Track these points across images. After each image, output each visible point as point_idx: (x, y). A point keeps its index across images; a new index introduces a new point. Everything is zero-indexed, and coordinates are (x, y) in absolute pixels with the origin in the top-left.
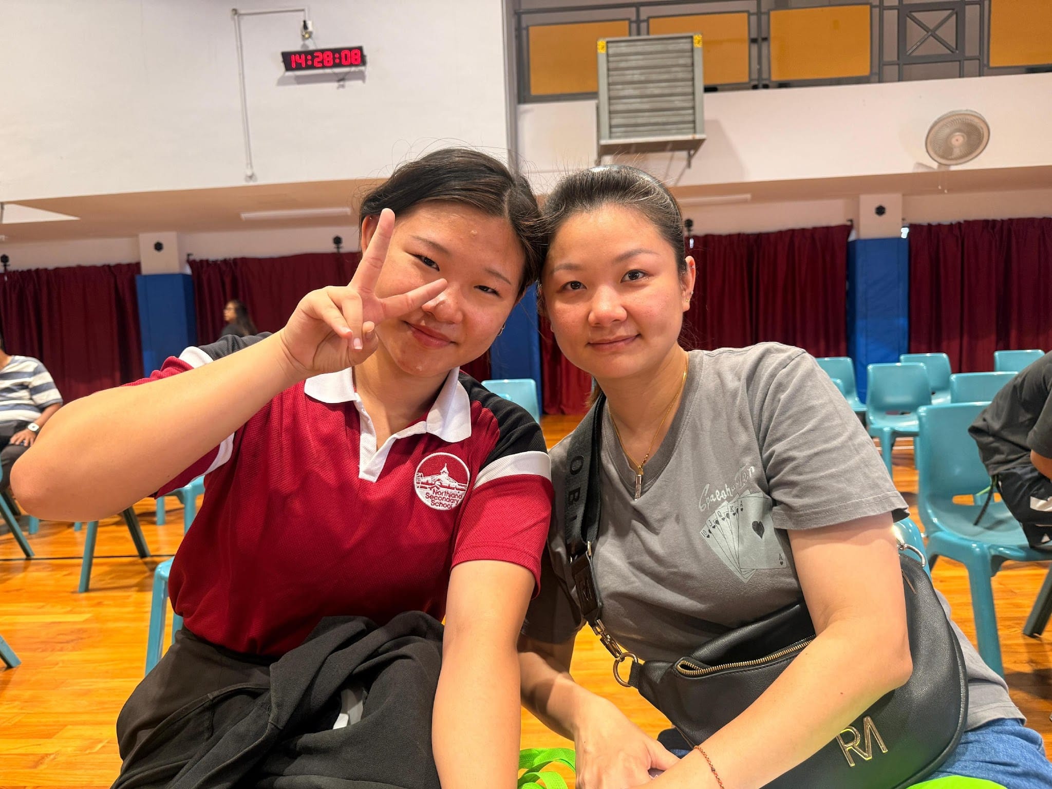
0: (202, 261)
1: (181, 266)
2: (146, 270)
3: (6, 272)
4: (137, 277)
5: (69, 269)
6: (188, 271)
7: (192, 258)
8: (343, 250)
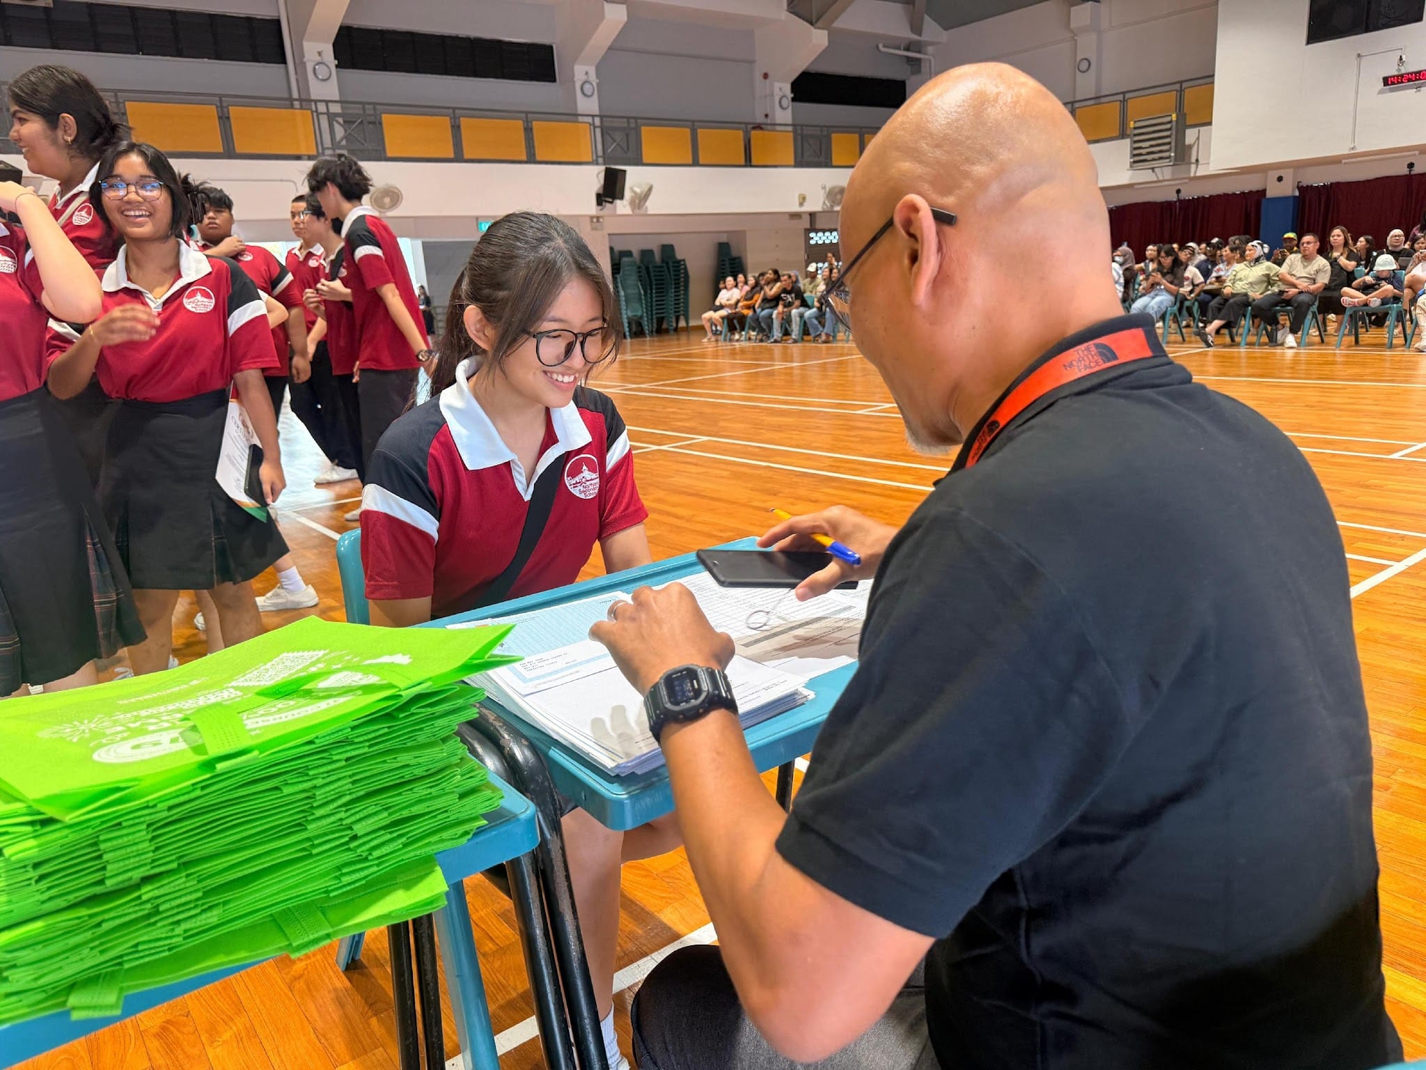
0: (1307, 186)
1: (1293, 191)
2: (1269, 194)
3: (1179, 200)
4: (1263, 200)
5: (1219, 196)
6: (1297, 193)
7: (1300, 184)
8: (1413, 173)
